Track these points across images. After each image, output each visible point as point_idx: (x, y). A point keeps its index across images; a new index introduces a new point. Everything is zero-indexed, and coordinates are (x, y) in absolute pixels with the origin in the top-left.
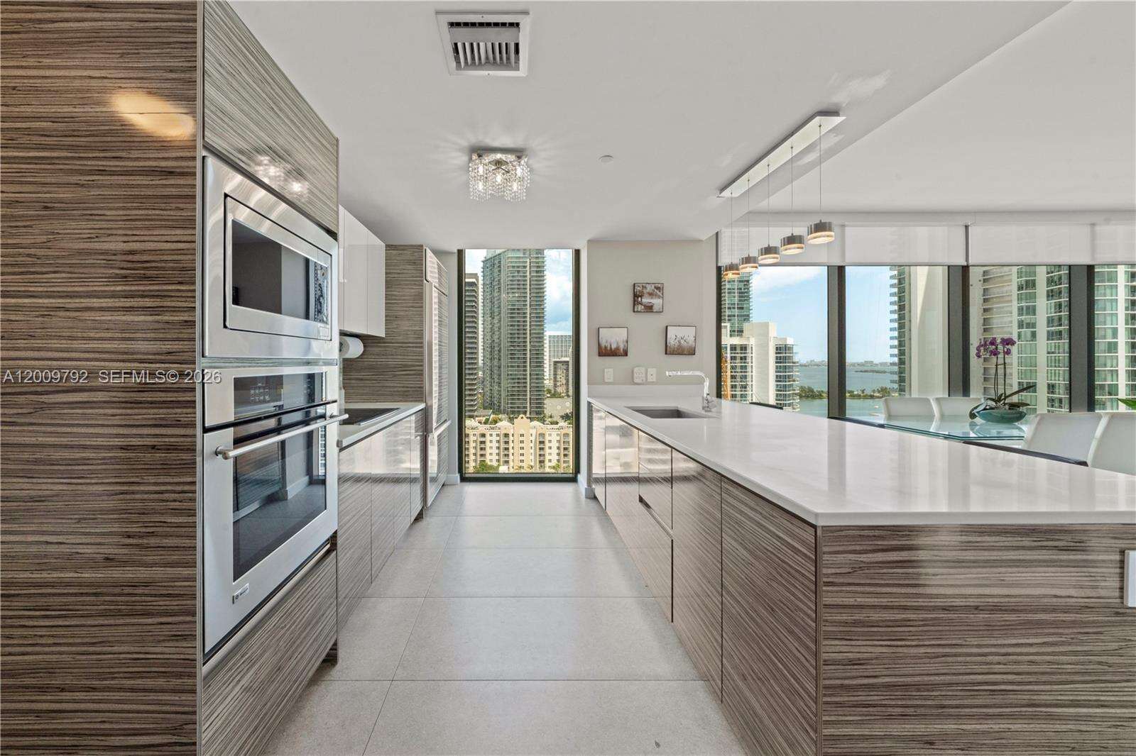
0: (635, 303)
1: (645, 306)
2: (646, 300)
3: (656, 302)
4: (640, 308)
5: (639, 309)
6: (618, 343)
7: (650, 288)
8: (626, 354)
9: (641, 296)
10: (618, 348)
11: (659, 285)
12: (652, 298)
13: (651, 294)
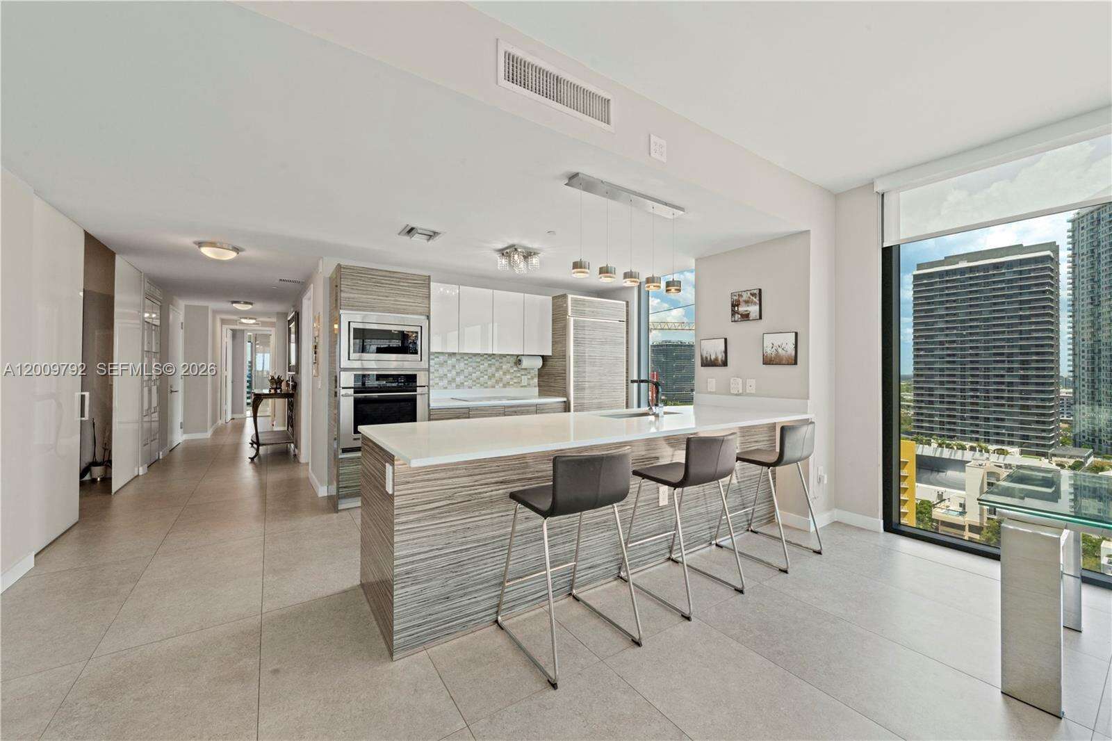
0: (734, 313)
1: (742, 315)
2: (742, 309)
3: (753, 310)
4: (737, 317)
5: (736, 319)
6: (716, 354)
7: (745, 296)
8: (725, 364)
9: (738, 306)
10: (716, 359)
11: (755, 291)
12: (748, 306)
13: (747, 302)
